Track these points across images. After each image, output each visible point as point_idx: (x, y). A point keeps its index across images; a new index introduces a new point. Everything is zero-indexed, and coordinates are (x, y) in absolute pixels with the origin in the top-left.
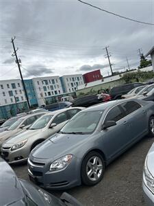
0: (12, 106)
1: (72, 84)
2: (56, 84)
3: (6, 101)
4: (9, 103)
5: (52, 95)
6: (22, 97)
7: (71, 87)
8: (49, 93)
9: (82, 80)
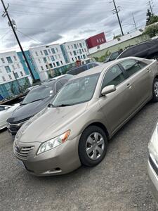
0: (12, 83)
1: (74, 52)
2: (57, 53)
3: (4, 78)
4: (8, 80)
5: (54, 68)
6: (21, 73)
7: (73, 56)
8: (51, 65)
9: (85, 46)
